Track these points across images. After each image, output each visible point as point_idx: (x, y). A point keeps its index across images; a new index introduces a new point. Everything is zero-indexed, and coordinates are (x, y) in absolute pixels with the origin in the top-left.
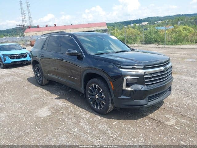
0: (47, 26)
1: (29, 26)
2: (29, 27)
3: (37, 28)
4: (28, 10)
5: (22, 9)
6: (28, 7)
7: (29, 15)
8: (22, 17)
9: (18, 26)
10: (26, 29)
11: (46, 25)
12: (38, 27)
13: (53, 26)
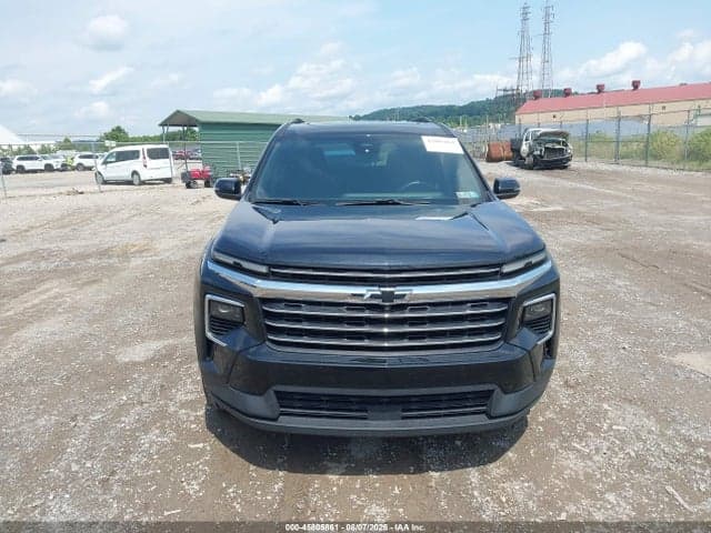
0: (600, 89)
1: (535, 92)
2: (536, 95)
3: (560, 99)
4: (546, 33)
5: (523, 35)
6: (547, 23)
7: (545, 51)
8: (520, 60)
9: (502, 93)
10: (525, 101)
11: (598, 87)
12: (567, 93)
13: (626, 89)
